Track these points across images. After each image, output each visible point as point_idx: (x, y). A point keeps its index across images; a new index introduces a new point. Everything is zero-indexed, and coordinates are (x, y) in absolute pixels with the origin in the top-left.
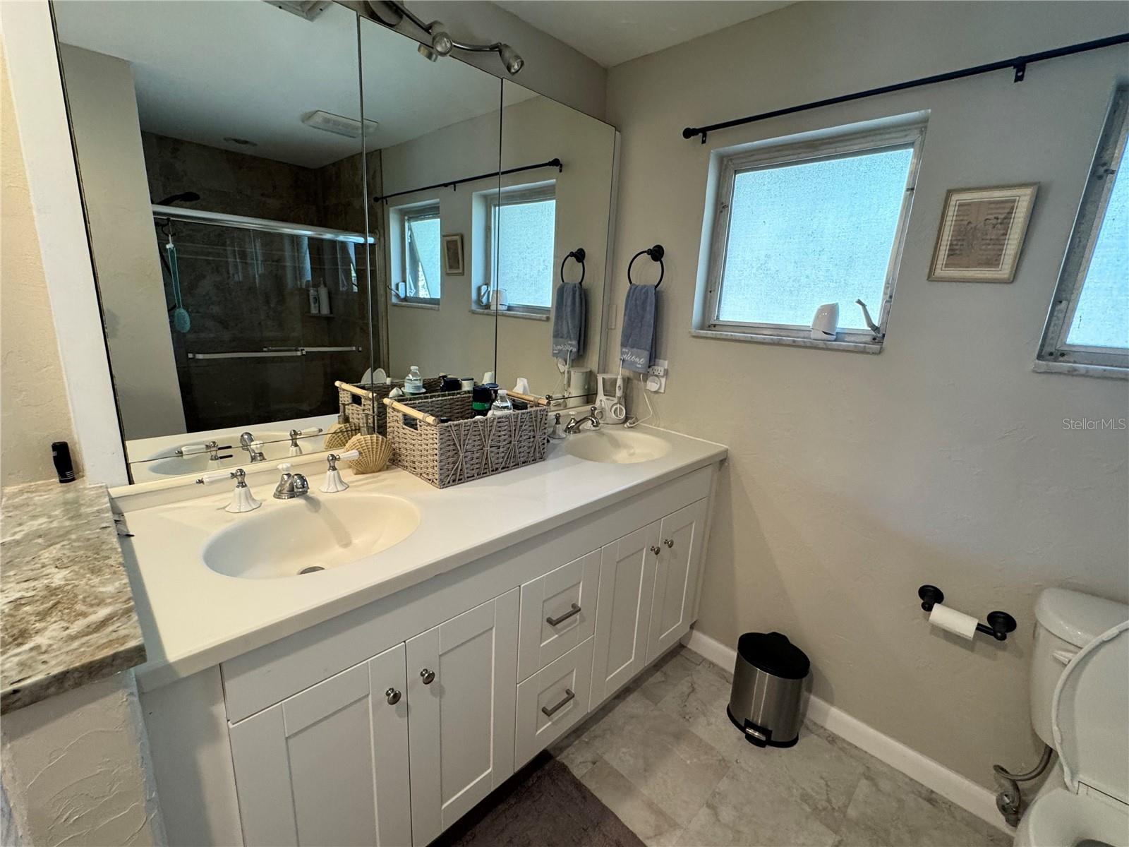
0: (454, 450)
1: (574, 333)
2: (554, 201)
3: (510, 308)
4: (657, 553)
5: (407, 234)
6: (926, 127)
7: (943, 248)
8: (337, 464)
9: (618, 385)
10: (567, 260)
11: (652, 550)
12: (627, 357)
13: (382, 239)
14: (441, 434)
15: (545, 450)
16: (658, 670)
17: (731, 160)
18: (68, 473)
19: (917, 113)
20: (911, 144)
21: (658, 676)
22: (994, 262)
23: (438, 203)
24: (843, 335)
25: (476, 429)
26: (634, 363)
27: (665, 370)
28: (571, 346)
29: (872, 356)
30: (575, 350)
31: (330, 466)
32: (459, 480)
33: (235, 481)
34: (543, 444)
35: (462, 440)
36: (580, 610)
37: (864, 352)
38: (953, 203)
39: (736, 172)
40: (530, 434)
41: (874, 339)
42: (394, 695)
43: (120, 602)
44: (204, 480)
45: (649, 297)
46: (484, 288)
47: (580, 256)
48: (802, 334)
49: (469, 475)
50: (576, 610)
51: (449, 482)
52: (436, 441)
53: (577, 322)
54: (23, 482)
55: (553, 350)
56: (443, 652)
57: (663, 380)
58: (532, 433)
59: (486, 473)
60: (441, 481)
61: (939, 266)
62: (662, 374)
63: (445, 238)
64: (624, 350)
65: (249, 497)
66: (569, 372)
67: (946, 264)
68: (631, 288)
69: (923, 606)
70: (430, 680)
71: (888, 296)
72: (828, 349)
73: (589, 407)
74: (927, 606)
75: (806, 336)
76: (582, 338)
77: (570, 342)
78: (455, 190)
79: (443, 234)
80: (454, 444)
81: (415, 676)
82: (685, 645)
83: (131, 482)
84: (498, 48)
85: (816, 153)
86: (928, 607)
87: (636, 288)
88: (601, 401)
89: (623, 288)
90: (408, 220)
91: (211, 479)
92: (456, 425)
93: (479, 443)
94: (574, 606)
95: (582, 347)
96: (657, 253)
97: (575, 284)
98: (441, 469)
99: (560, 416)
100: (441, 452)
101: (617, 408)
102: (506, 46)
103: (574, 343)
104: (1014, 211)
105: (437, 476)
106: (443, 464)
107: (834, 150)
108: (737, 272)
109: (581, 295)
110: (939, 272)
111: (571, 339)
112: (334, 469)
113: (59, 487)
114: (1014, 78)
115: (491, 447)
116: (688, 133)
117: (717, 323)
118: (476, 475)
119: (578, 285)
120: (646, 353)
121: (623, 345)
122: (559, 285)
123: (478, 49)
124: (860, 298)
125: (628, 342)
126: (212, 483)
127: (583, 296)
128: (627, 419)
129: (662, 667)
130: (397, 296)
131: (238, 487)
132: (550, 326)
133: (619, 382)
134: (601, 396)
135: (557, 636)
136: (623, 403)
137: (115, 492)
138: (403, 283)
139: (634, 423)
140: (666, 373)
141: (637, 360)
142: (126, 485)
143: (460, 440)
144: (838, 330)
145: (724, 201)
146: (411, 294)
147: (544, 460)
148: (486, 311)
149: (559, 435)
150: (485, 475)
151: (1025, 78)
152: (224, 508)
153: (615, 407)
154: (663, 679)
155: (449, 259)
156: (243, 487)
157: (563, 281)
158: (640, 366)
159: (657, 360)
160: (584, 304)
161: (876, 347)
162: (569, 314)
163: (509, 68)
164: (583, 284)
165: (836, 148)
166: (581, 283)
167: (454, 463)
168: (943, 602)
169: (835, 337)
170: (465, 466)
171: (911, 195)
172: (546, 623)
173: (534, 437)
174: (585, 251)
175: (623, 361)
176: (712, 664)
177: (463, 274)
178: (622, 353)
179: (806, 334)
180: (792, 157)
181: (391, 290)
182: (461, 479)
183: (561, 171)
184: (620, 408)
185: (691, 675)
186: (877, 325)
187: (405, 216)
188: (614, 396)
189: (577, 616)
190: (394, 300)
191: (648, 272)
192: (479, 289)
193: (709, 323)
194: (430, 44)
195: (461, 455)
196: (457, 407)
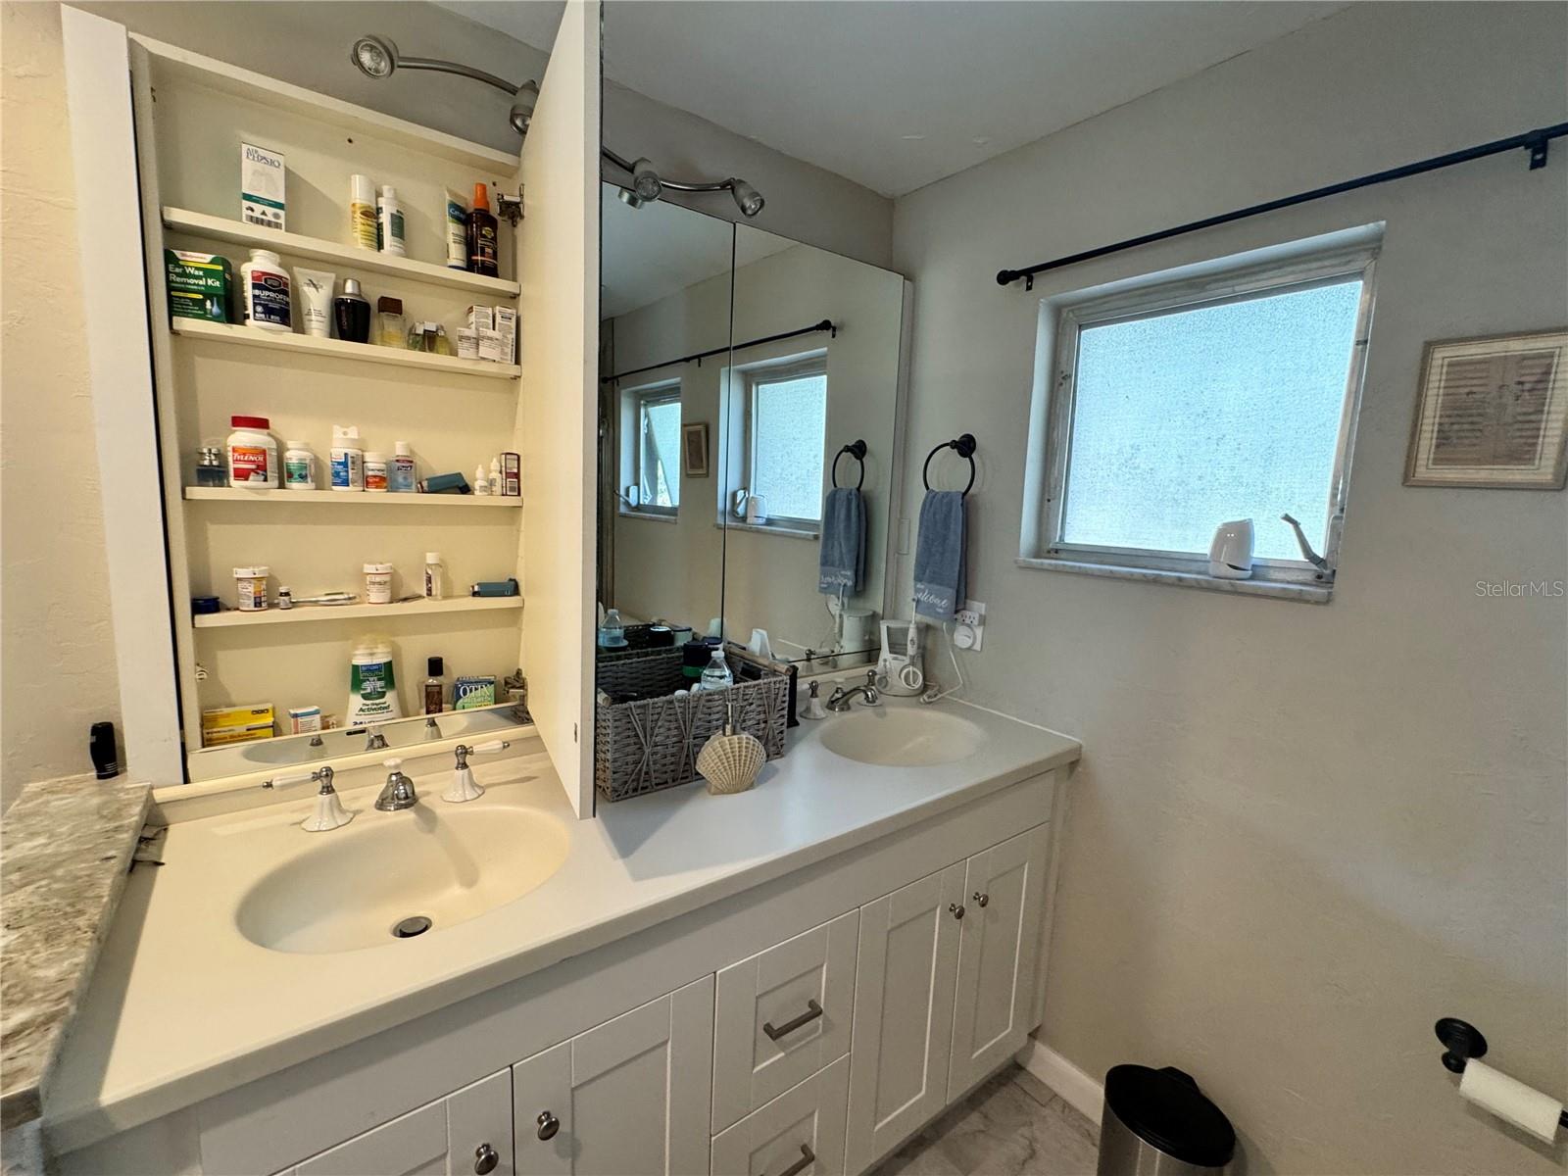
0: (635, 743)
1: (849, 559)
2: (825, 377)
3: (770, 522)
4: (960, 916)
5: (643, 423)
6: (1380, 248)
7: (1426, 436)
8: (469, 759)
9: (909, 638)
10: (841, 455)
11: (951, 910)
12: (923, 597)
13: (611, 430)
14: (616, 721)
15: (784, 741)
16: (973, 1110)
17: (1072, 311)
18: (109, 766)
19: (1363, 227)
20: (1360, 275)
21: (974, 1120)
22: (1523, 454)
23: (679, 383)
24: (1265, 569)
25: (672, 712)
26: (933, 606)
27: (981, 615)
28: (846, 577)
29: (1315, 607)
30: (850, 583)
31: (459, 763)
32: (643, 788)
33: (319, 784)
34: (782, 732)
35: (648, 729)
36: (821, 1012)
37: (1298, 598)
38: (1437, 362)
39: (1081, 328)
40: (758, 717)
41: (1319, 577)
42: (486, 1158)
43: (50, 1001)
44: (274, 783)
45: (954, 509)
46: (740, 494)
47: (859, 450)
48: (1194, 566)
49: (658, 781)
50: (815, 1012)
51: (627, 792)
52: (609, 731)
53: (853, 542)
54: (52, 777)
55: (821, 583)
56: (579, 1083)
57: (979, 632)
58: (762, 716)
59: (687, 777)
60: (615, 790)
61: (1422, 462)
62: (976, 622)
63: (687, 428)
64: (919, 586)
65: (337, 807)
66: (841, 616)
67: (1434, 459)
68: (927, 497)
69: (1446, 1059)
70: (550, 1132)
71: (1338, 508)
72: (1236, 592)
73: (865, 670)
74: (1452, 1061)
75: (1203, 569)
76: (862, 566)
77: (843, 572)
78: (699, 365)
79: (686, 422)
80: (637, 735)
81: (529, 1124)
82: (1023, 1065)
83: (186, 780)
84: (730, 186)
85: (1203, 295)
86: (1455, 1065)
87: (934, 497)
88: (885, 660)
89: (918, 496)
90: (645, 405)
91: (284, 782)
92: (639, 707)
93: (675, 732)
94: (812, 1004)
95: (861, 579)
96: (966, 446)
97: (851, 490)
98: (614, 773)
99: (817, 686)
100: (615, 747)
101: (908, 672)
102: (740, 182)
103: (850, 573)
104: (1554, 370)
105: (609, 784)
106: (616, 764)
107: (1229, 290)
108: (1088, 471)
109: (858, 506)
110: (1422, 472)
111: (844, 567)
112: (464, 766)
113: (93, 785)
114: (1529, 164)
115: (694, 738)
116: (1004, 278)
117: (1060, 546)
118: (670, 781)
119: (854, 492)
120: (951, 592)
121: (918, 579)
122: (830, 491)
123: (705, 189)
124: (1287, 512)
125: (924, 574)
126: (283, 787)
127: (862, 505)
128: (925, 688)
129: (982, 1103)
130: (627, 503)
131: (321, 793)
132: (818, 547)
133: (912, 633)
134: (885, 653)
135: (782, 1054)
136: (920, 665)
137: (160, 795)
138: (636, 487)
139: (935, 696)
140: (983, 621)
141: (937, 601)
142: (178, 784)
143: (644, 729)
144: (1253, 562)
145: (1064, 370)
146: (645, 501)
147: (782, 756)
148: (740, 525)
149: (815, 714)
150: (684, 781)
151: (1548, 162)
152: (300, 823)
153: (905, 671)
154: (982, 1127)
155: (690, 455)
156: (328, 792)
157: (835, 486)
158: (941, 611)
159: (968, 601)
160: (863, 518)
161: (1321, 591)
162: (842, 532)
163: (744, 209)
164: (861, 489)
165: (1233, 286)
166: (858, 489)
167: (636, 763)
168: (1483, 1057)
169: (1250, 572)
170: (652, 766)
171: (1363, 351)
172: (763, 1031)
173: (766, 722)
174: (867, 443)
175: (918, 602)
176: (1066, 1106)
177: (707, 475)
178: (917, 591)
179: (1202, 567)
180: (1167, 302)
181: (619, 496)
182: (646, 788)
183: (834, 336)
184: (914, 672)
185: (1031, 1124)
186: (1321, 557)
187: (641, 399)
188: (905, 655)
189: (819, 1020)
190: (623, 509)
191: (951, 473)
192: (734, 495)
193: (1048, 548)
194: (633, 188)
195: (647, 751)
196: (662, 672)
